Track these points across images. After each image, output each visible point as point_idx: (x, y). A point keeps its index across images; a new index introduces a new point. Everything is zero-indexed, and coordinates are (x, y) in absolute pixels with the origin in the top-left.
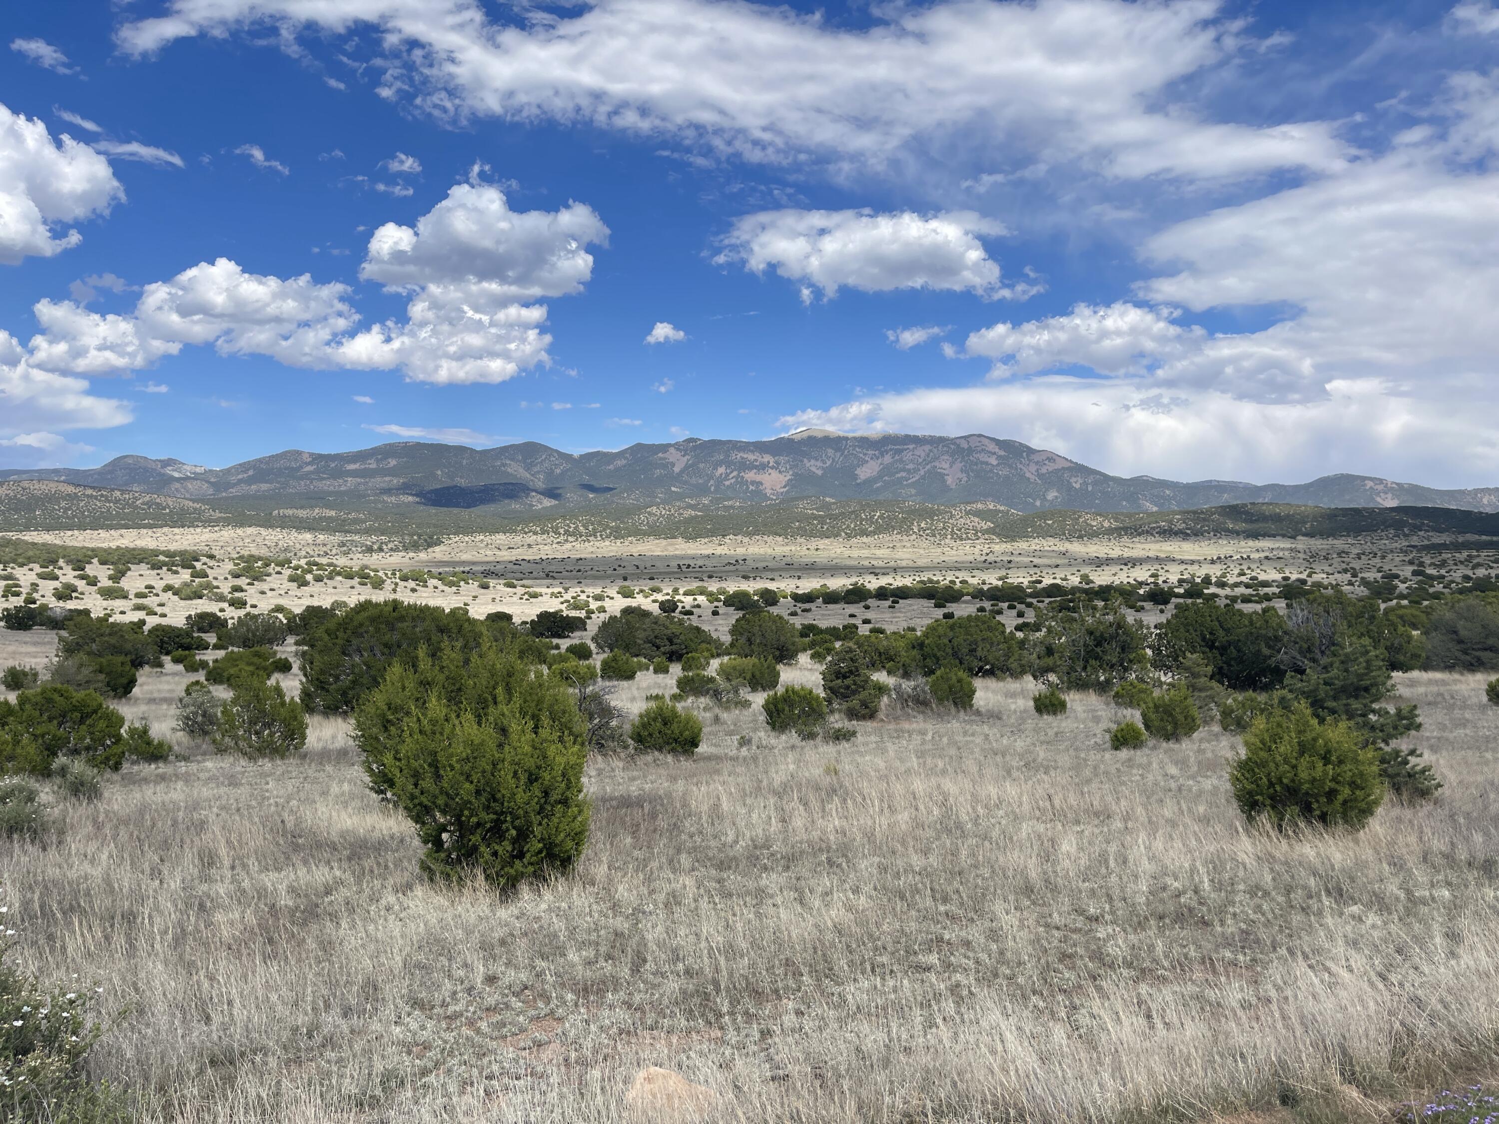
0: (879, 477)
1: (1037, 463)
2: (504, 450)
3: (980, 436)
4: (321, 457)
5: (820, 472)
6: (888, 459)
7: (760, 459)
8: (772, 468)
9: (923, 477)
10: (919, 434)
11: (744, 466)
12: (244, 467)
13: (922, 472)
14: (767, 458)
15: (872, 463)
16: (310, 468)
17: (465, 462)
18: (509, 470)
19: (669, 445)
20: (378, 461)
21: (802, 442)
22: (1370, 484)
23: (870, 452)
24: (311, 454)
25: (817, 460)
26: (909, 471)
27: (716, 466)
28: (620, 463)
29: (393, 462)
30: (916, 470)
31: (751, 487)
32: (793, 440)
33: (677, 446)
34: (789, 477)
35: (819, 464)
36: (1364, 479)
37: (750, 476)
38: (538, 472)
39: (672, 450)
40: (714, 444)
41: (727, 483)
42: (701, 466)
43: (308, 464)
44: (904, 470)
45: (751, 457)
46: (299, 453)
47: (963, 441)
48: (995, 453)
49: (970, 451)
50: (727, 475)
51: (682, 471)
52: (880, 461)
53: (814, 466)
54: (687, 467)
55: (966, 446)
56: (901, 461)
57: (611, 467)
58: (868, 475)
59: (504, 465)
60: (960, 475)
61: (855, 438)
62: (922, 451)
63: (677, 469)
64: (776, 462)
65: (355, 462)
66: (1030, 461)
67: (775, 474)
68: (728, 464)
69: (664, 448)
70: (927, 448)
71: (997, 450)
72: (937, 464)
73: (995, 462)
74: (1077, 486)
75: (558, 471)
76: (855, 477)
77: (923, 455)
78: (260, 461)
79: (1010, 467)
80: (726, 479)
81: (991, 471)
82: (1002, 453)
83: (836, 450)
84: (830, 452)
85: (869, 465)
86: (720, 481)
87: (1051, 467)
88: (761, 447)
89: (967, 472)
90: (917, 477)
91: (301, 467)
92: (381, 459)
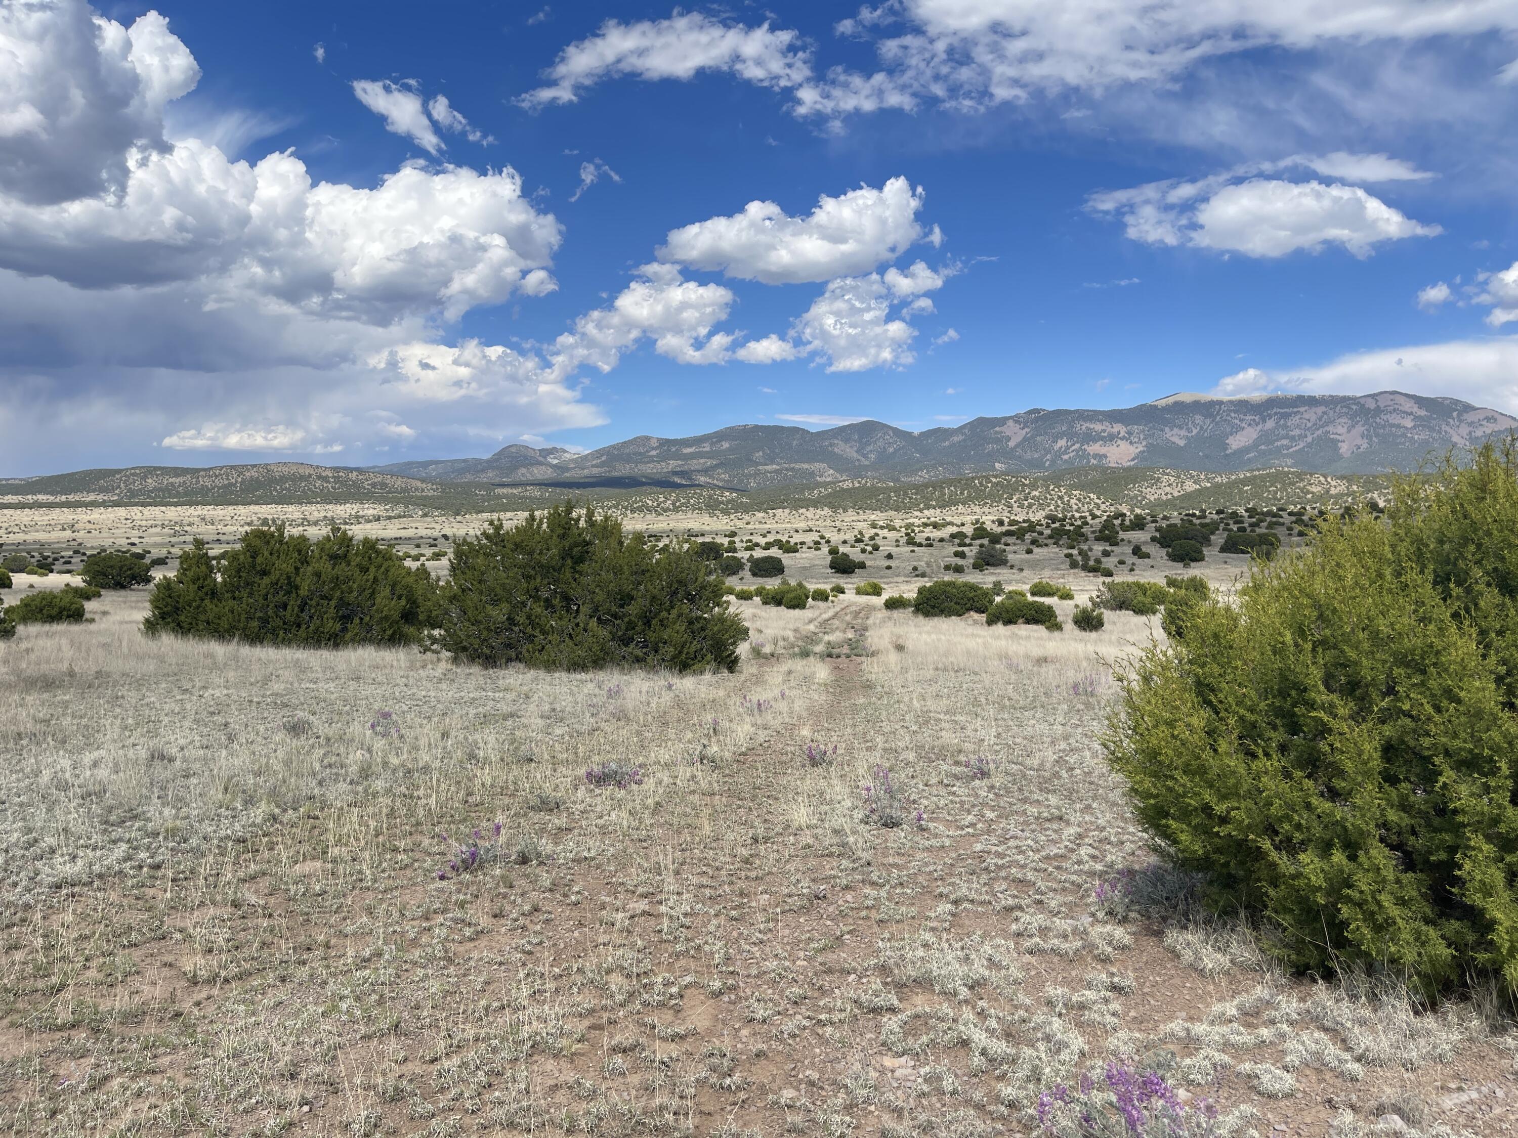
0: (1255, 445)
1: (1471, 424)
2: (842, 429)
3: (1394, 393)
4: (668, 441)
5: (1182, 443)
6: (1270, 424)
7: (1109, 429)
8: (1122, 439)
9: (1309, 445)
10: (1318, 394)
11: (1090, 437)
12: (599, 453)
13: (1309, 439)
14: (1119, 428)
15: (1250, 429)
16: (654, 453)
17: (795, 443)
18: (836, 450)
19: (1008, 418)
20: (712, 444)
21: (1167, 409)
23: (1249, 417)
24: (658, 439)
25: (1181, 428)
26: (1293, 438)
27: (1056, 439)
28: (956, 439)
29: (726, 445)
30: (1302, 437)
31: (1093, 461)
32: (1155, 406)
33: (1016, 419)
34: (1141, 448)
35: (1183, 433)
37: (1094, 448)
38: (871, 452)
39: (1010, 423)
40: (1059, 415)
41: (1066, 457)
42: (1038, 438)
43: (653, 449)
44: (1284, 438)
45: (1098, 427)
46: (648, 438)
47: (1370, 400)
48: (1411, 413)
49: (1378, 411)
50: (1068, 448)
51: (1017, 446)
52: (1260, 427)
53: (1176, 437)
54: (1025, 439)
55: (1372, 405)
56: (1285, 427)
57: (947, 443)
58: (1242, 444)
59: (831, 445)
60: (1359, 441)
61: (1231, 402)
62: (1311, 415)
63: (1011, 444)
64: (1130, 433)
65: (691, 446)
66: (1461, 421)
67: (1124, 445)
68: (1071, 435)
69: (1002, 421)
70: (1320, 410)
71: (1415, 409)
72: (1330, 428)
73: (1410, 424)
75: (891, 450)
76: (1225, 446)
77: (1313, 418)
78: (613, 447)
79: (1431, 429)
80: (1065, 453)
81: (1404, 435)
82: (1423, 413)
83: (1206, 417)
84: (1199, 419)
85: (1245, 432)
86: (1058, 454)
87: (1490, 427)
88: (1114, 416)
89: (1369, 438)
90: (1302, 445)
91: (648, 451)
92: (716, 443)
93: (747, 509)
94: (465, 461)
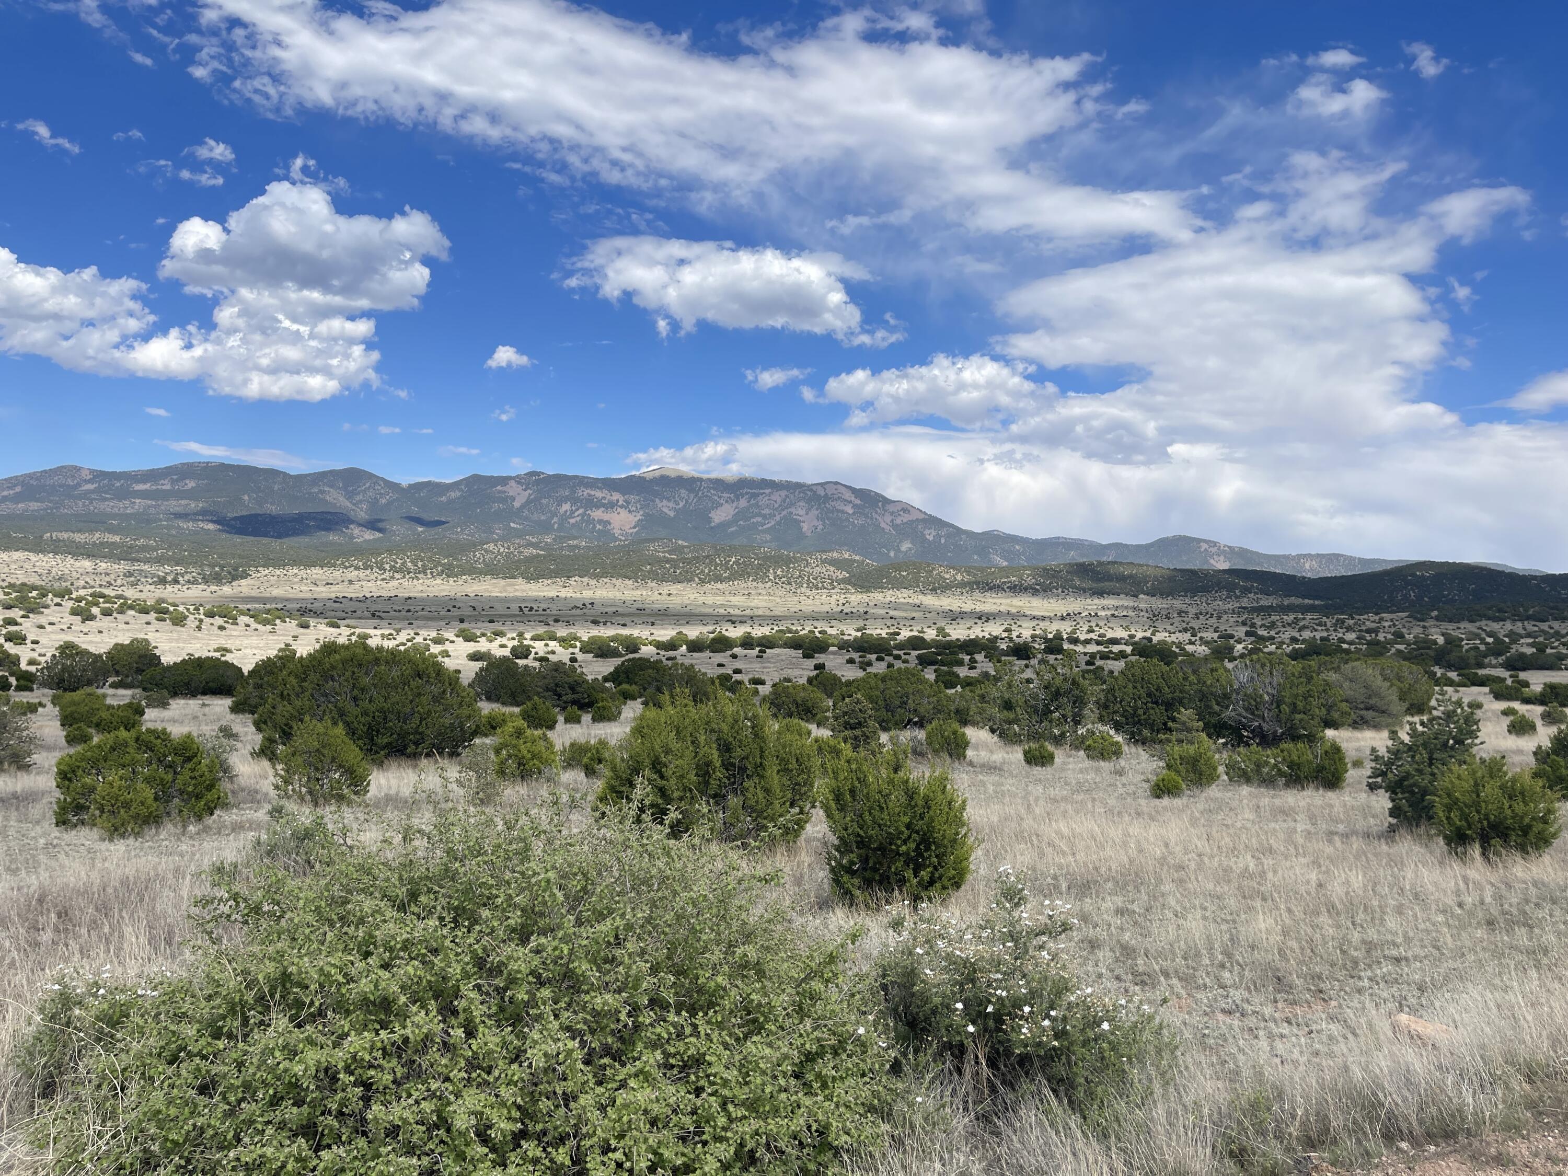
0: (734, 521)
1: (892, 513)
2: (323, 475)
3: (836, 483)
4: (108, 474)
5: (672, 514)
6: (743, 503)
7: (608, 497)
8: (622, 507)
9: (779, 523)
10: (776, 478)
11: (592, 503)
12: (10, 483)
13: (778, 518)
14: (616, 496)
15: (726, 506)
16: (87, 486)
17: (276, 487)
18: (328, 498)
19: (510, 478)
20: (173, 482)
21: (654, 481)
22: (1204, 546)
23: (725, 495)
24: (92, 471)
25: (669, 500)
26: (764, 516)
27: (560, 503)
28: (453, 495)
29: (191, 484)
30: (772, 516)
31: (598, 527)
32: (644, 478)
33: (518, 479)
34: (639, 518)
35: (671, 505)
36: (1199, 541)
37: (597, 514)
38: (361, 501)
39: (512, 483)
40: (559, 480)
41: (572, 521)
42: (543, 501)
43: (87, 481)
44: (759, 515)
45: (599, 494)
46: (78, 469)
47: (820, 488)
48: (851, 503)
49: (827, 498)
50: (573, 512)
51: (523, 506)
52: (735, 504)
53: (667, 507)
54: (528, 502)
55: (822, 493)
56: (757, 506)
57: (444, 499)
58: (723, 519)
59: (322, 492)
60: (816, 523)
61: (710, 480)
62: (778, 496)
63: (517, 504)
64: (625, 501)
65: (144, 482)
66: (884, 511)
67: (624, 513)
68: (574, 500)
69: (504, 480)
70: (783, 493)
71: (853, 499)
72: (793, 510)
73: (851, 511)
74: (931, 538)
75: (384, 501)
76: (709, 520)
77: (779, 500)
78: (31, 476)
79: (867, 517)
80: (571, 516)
81: (847, 519)
82: (858, 502)
84: (684, 493)
85: (723, 508)
86: (565, 517)
87: (906, 518)
88: (610, 484)
89: (823, 520)
90: (773, 523)
91: (79, 485)
92: (177, 480)
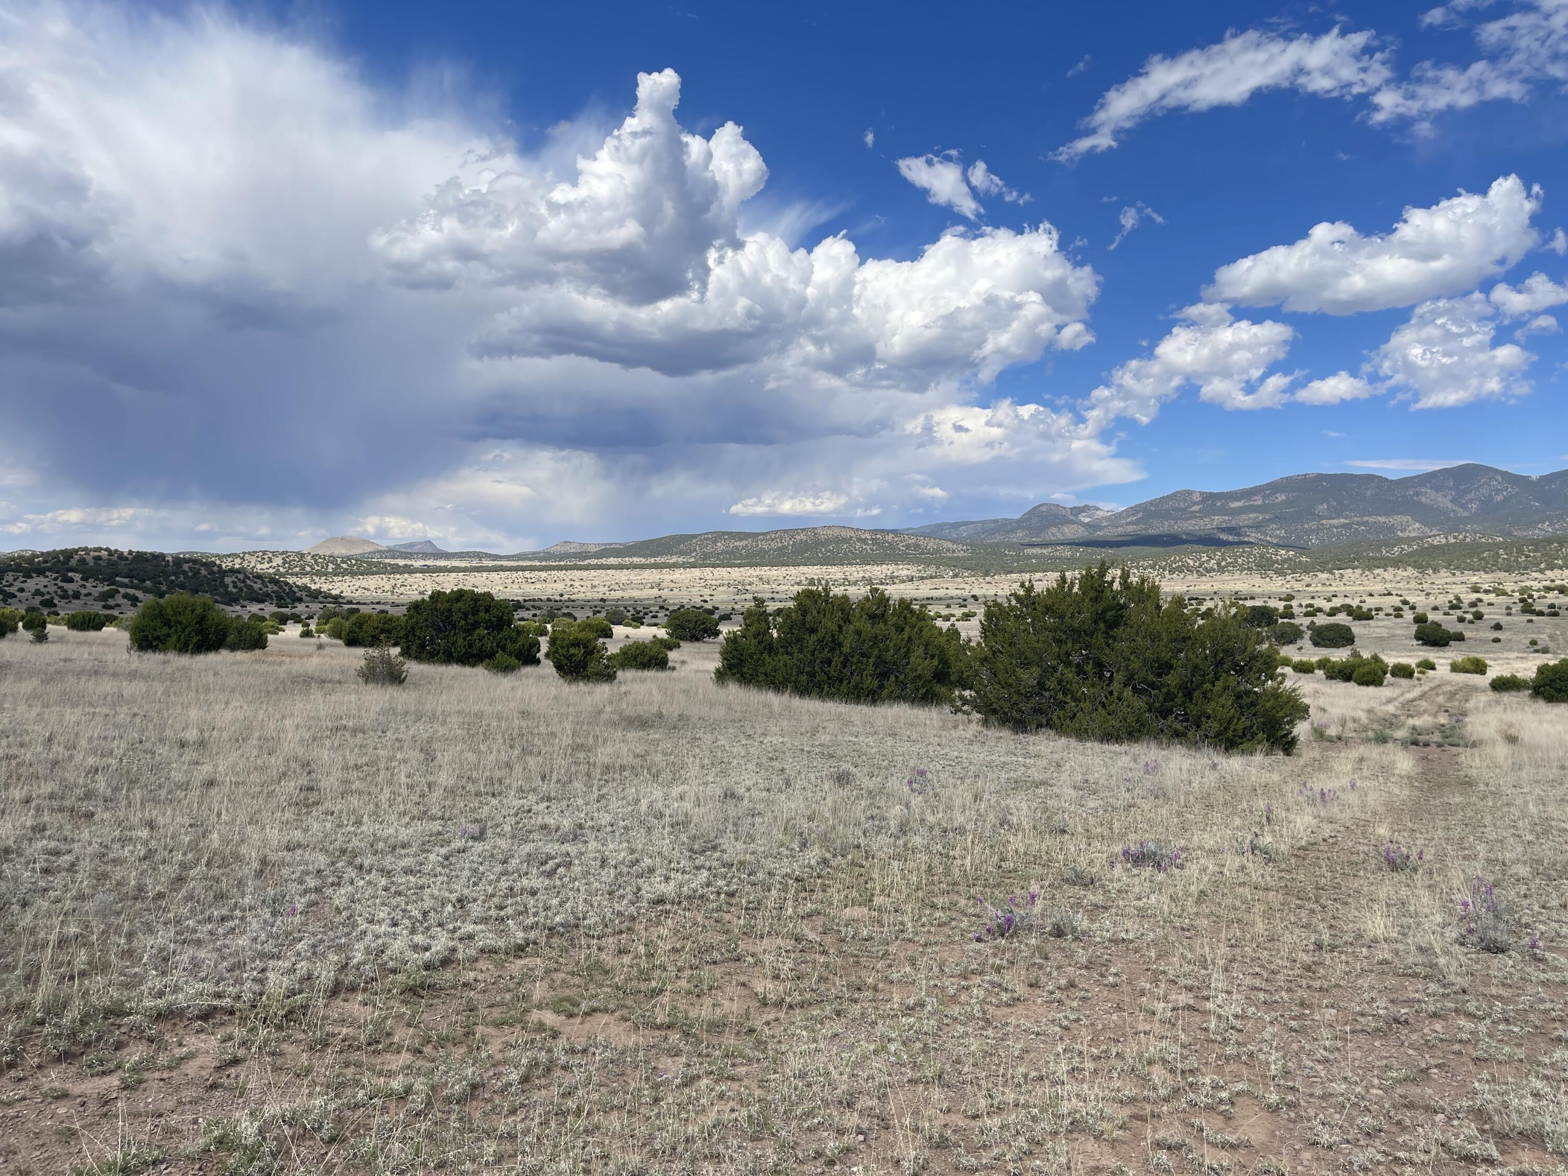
2: (1433, 474)
4: (1212, 496)
12: (1134, 510)
16: (1196, 508)
17: (1369, 493)
18: (1424, 499)
20: (1264, 497)
24: (1202, 493)
29: (1281, 497)
38: (1472, 501)
43: (1195, 503)
46: (1190, 493)
59: (1417, 494)
65: (1239, 500)
75: (1499, 498)
78: (1151, 503)
91: (1189, 507)
92: (1269, 495)
93: (1307, 569)
94: (995, 521)
